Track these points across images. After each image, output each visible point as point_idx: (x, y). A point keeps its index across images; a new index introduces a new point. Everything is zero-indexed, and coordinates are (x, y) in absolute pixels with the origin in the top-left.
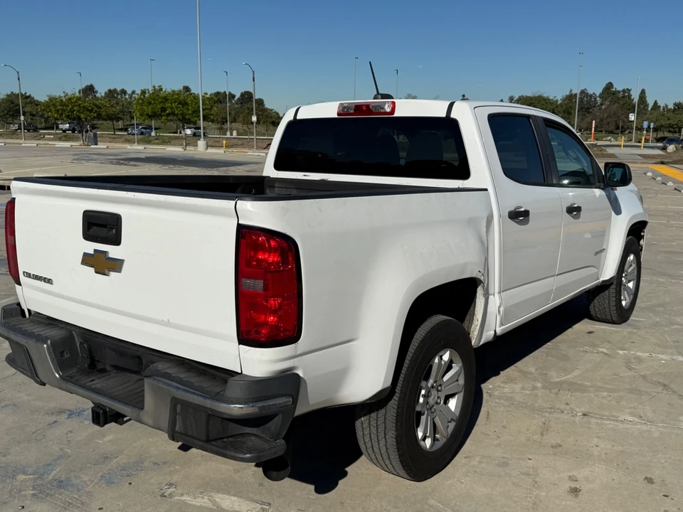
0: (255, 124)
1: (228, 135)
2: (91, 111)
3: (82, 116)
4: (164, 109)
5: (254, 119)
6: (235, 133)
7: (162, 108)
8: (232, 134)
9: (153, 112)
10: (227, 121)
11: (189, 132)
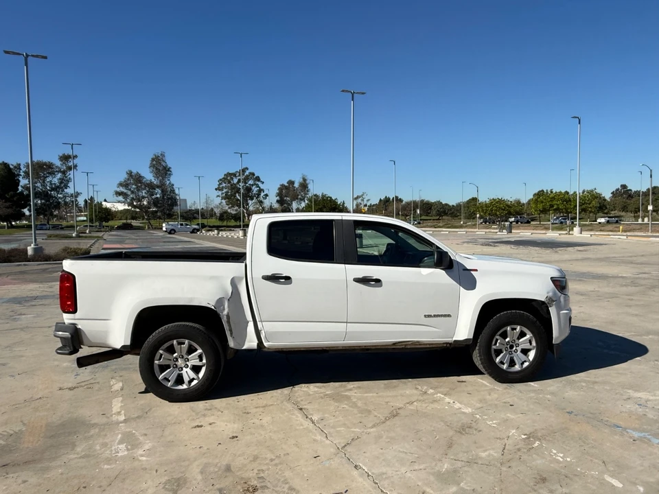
0: (650, 212)
1: (640, 221)
2: (504, 210)
3: (498, 213)
4: (552, 206)
5: (650, 208)
6: (646, 219)
7: (550, 205)
8: (643, 220)
9: (543, 208)
10: (639, 211)
11: (603, 220)
